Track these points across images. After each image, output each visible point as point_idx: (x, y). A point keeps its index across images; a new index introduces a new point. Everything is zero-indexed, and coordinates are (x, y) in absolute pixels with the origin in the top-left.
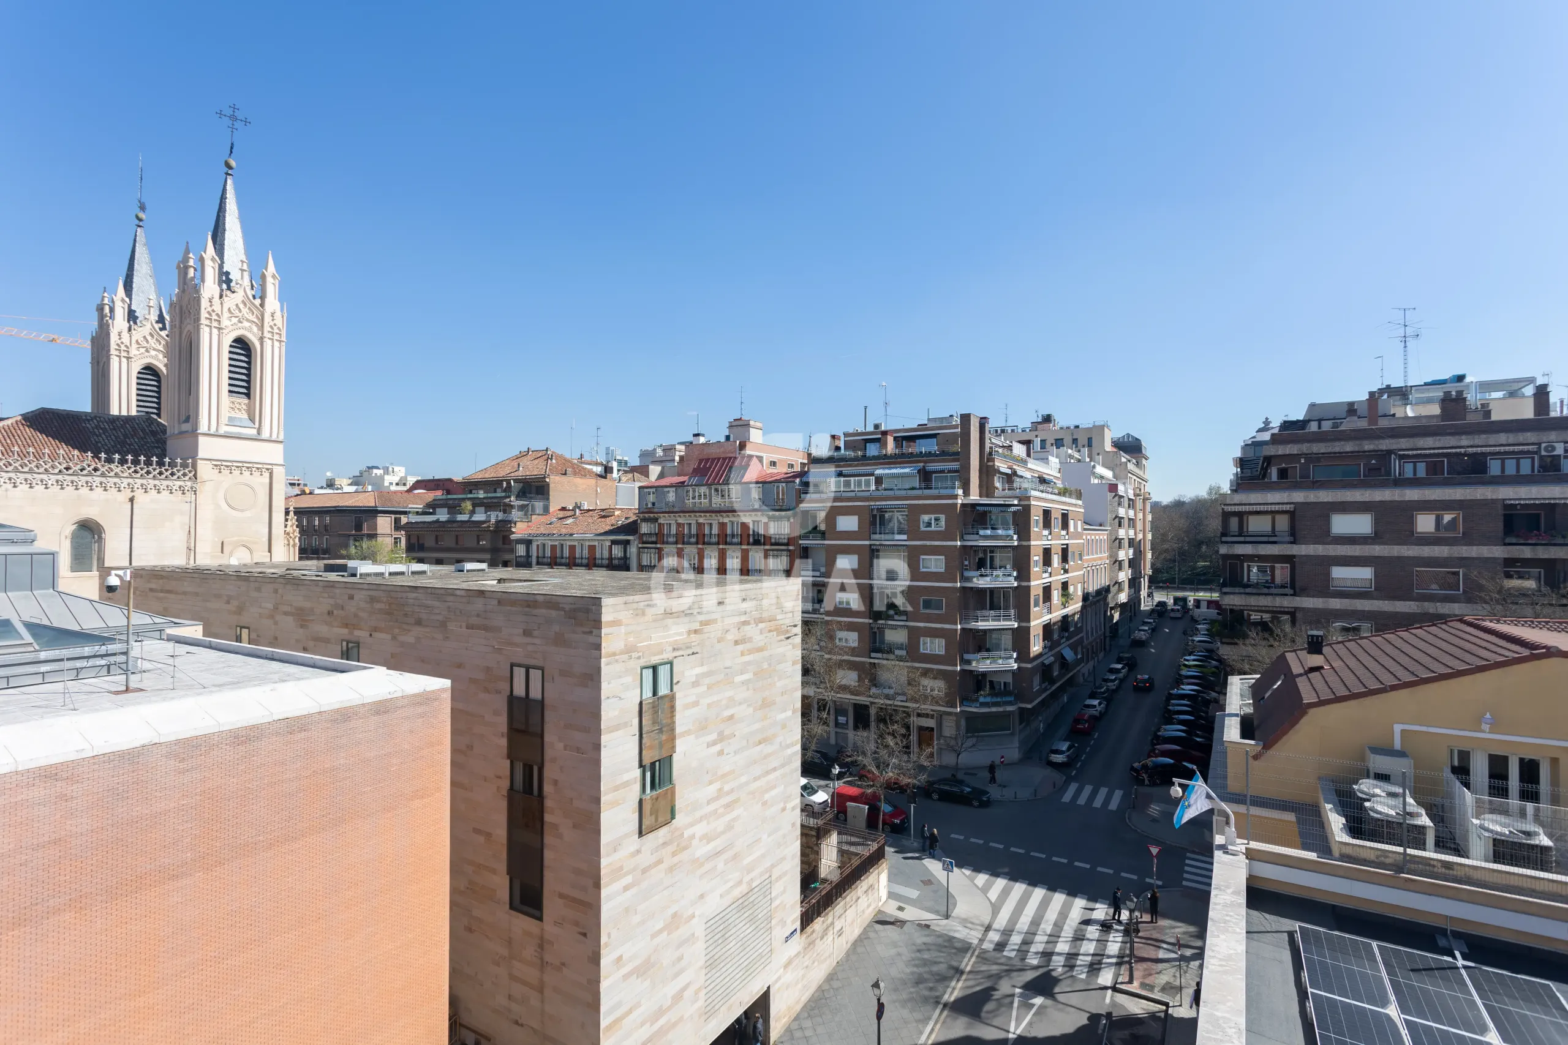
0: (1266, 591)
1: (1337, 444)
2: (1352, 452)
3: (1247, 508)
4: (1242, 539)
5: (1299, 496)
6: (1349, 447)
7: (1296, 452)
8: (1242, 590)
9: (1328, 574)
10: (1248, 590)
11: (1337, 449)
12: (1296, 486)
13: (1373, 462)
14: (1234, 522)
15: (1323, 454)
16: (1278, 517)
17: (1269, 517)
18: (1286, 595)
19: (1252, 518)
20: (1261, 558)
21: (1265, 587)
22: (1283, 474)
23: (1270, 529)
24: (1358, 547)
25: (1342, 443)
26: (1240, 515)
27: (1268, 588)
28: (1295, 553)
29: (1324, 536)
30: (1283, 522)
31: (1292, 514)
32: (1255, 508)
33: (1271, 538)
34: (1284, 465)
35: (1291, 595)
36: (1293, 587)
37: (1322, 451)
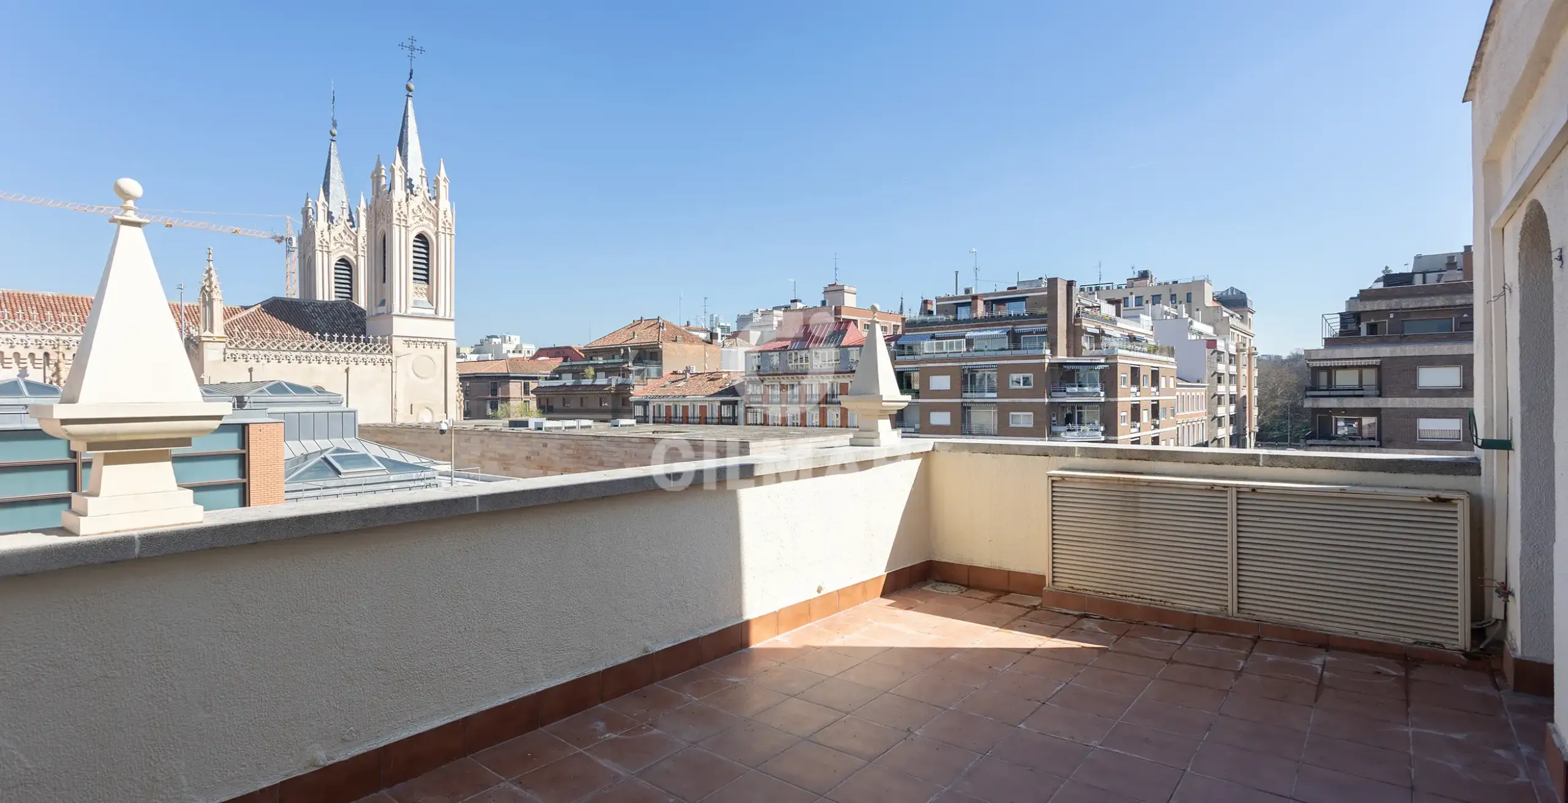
0: (1351, 442)
1: (1427, 299)
2: (1442, 307)
3: (1336, 363)
4: (1327, 393)
5: (1385, 351)
6: (1439, 301)
7: (1384, 308)
8: (1327, 442)
9: (1415, 426)
10: (1334, 442)
11: (1426, 304)
12: (1384, 341)
13: (1465, 316)
14: (1323, 376)
15: (1411, 309)
16: (1365, 372)
17: (1356, 372)
18: (1374, 446)
19: (1339, 373)
20: (1347, 411)
21: (1350, 439)
22: (1373, 329)
23: (1357, 383)
24: (1445, 400)
25: (1433, 298)
26: (1329, 369)
27: (1354, 439)
28: (1380, 406)
29: (1412, 389)
30: (1370, 377)
31: (1378, 368)
32: (1341, 363)
33: (1357, 392)
34: (1373, 321)
35: (1378, 447)
36: (1380, 439)
37: (1411, 307)
